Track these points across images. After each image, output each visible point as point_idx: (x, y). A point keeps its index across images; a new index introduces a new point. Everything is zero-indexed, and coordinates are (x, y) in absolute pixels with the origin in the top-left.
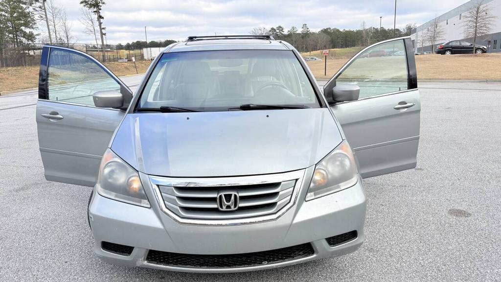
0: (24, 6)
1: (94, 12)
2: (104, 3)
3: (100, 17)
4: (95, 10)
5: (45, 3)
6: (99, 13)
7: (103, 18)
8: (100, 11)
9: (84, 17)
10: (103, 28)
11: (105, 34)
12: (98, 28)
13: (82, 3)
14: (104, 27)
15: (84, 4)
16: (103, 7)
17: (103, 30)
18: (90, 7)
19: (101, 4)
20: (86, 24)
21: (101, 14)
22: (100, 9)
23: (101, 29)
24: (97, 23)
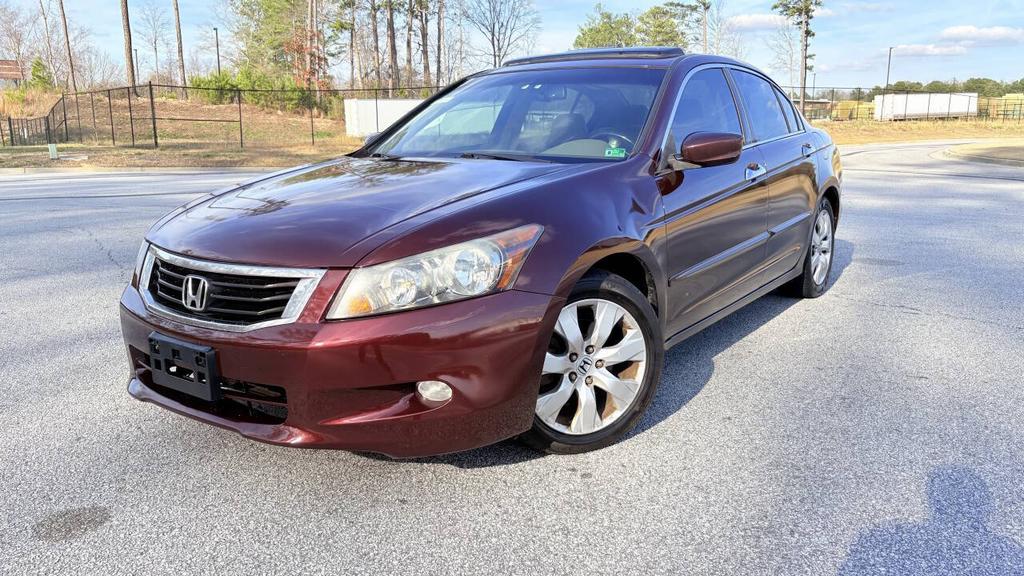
0: (676, 21)
1: (798, 23)
2: (819, 5)
3: (808, 33)
4: (800, 19)
6: (807, 24)
7: (813, 35)
8: (810, 21)
9: (776, 35)
10: (810, 56)
11: (811, 69)
12: (798, 57)
13: (776, 7)
14: (812, 53)
15: (781, 9)
16: (817, 12)
17: (808, 60)
18: (792, 15)
19: (812, 7)
20: (777, 49)
21: (810, 28)
22: (811, 18)
23: (806, 57)
24: (799, 47)
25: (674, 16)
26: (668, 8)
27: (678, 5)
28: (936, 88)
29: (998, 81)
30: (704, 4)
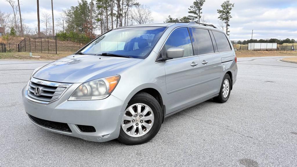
1: (225, 22)
2: (231, 17)
3: (228, 25)
4: (226, 21)
5: (200, 19)
7: (229, 26)
8: (228, 22)
10: (228, 32)
11: (229, 35)
12: (225, 31)
13: (219, 18)
15: (220, 18)
16: (230, 19)
17: (228, 33)
18: (223, 20)
19: (229, 18)
21: (229, 24)
22: (229, 21)
23: (227, 32)
25: (191, 19)
26: (189, 17)
27: (192, 16)
28: (261, 41)
29: (279, 40)
30: (199, 16)
